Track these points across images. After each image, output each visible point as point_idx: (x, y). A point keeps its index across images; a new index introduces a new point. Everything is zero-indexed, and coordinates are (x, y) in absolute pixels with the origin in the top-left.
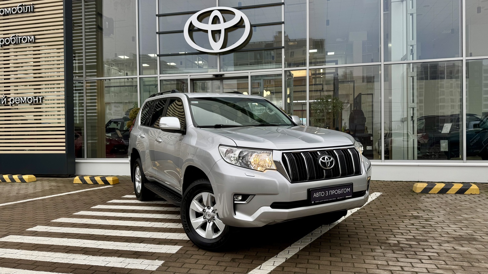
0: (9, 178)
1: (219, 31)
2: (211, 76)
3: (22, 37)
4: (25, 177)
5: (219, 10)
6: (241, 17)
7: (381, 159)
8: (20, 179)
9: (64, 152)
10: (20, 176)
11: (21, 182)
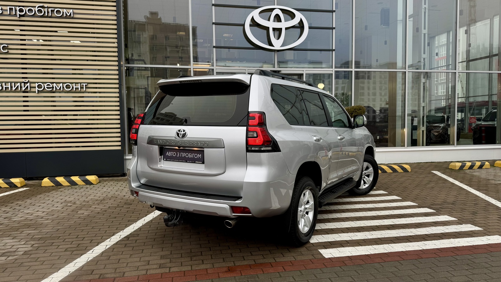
0: (68, 181)
1: (280, 30)
3: (54, 10)
4: (90, 178)
5: (281, 9)
6: (301, 19)
7: (404, 146)
8: (83, 181)
9: (119, 148)
10: (83, 178)
11: (87, 184)
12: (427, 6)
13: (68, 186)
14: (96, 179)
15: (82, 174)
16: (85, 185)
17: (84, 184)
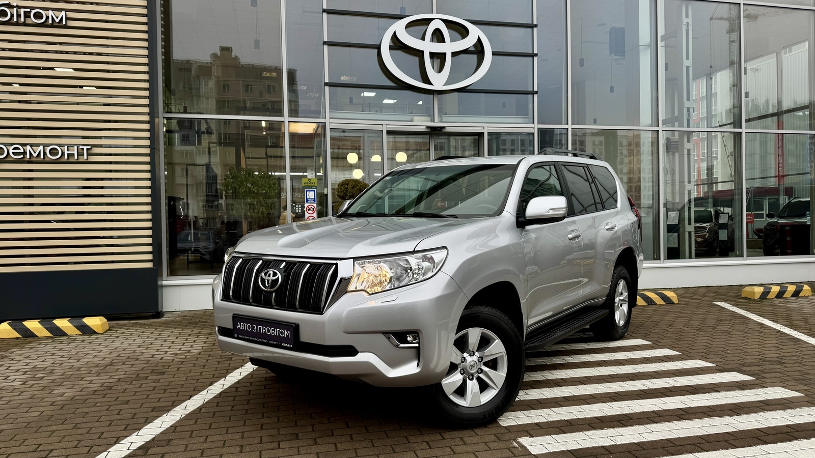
0: (47, 329)
2: (423, 129)
4: (90, 321)
7: (659, 259)
8: (78, 328)
9: (149, 265)
10: (76, 321)
11: (84, 333)
12: (690, 20)
13: (47, 338)
14: (103, 325)
15: (75, 315)
16: (81, 335)
17: (78, 332)
